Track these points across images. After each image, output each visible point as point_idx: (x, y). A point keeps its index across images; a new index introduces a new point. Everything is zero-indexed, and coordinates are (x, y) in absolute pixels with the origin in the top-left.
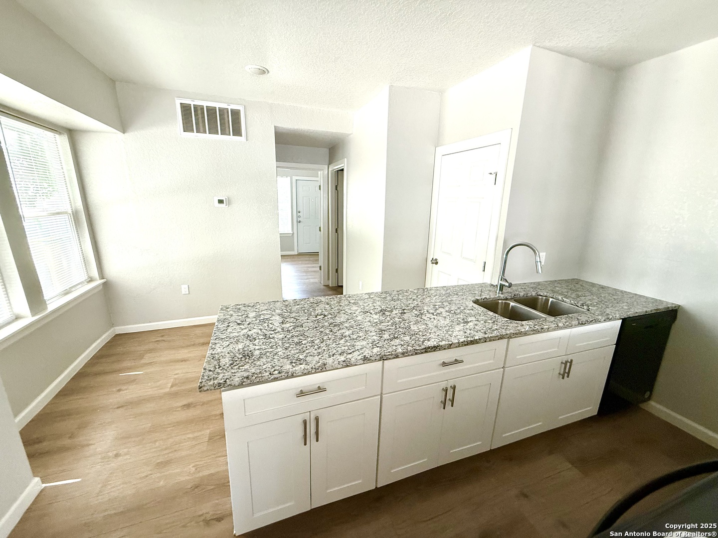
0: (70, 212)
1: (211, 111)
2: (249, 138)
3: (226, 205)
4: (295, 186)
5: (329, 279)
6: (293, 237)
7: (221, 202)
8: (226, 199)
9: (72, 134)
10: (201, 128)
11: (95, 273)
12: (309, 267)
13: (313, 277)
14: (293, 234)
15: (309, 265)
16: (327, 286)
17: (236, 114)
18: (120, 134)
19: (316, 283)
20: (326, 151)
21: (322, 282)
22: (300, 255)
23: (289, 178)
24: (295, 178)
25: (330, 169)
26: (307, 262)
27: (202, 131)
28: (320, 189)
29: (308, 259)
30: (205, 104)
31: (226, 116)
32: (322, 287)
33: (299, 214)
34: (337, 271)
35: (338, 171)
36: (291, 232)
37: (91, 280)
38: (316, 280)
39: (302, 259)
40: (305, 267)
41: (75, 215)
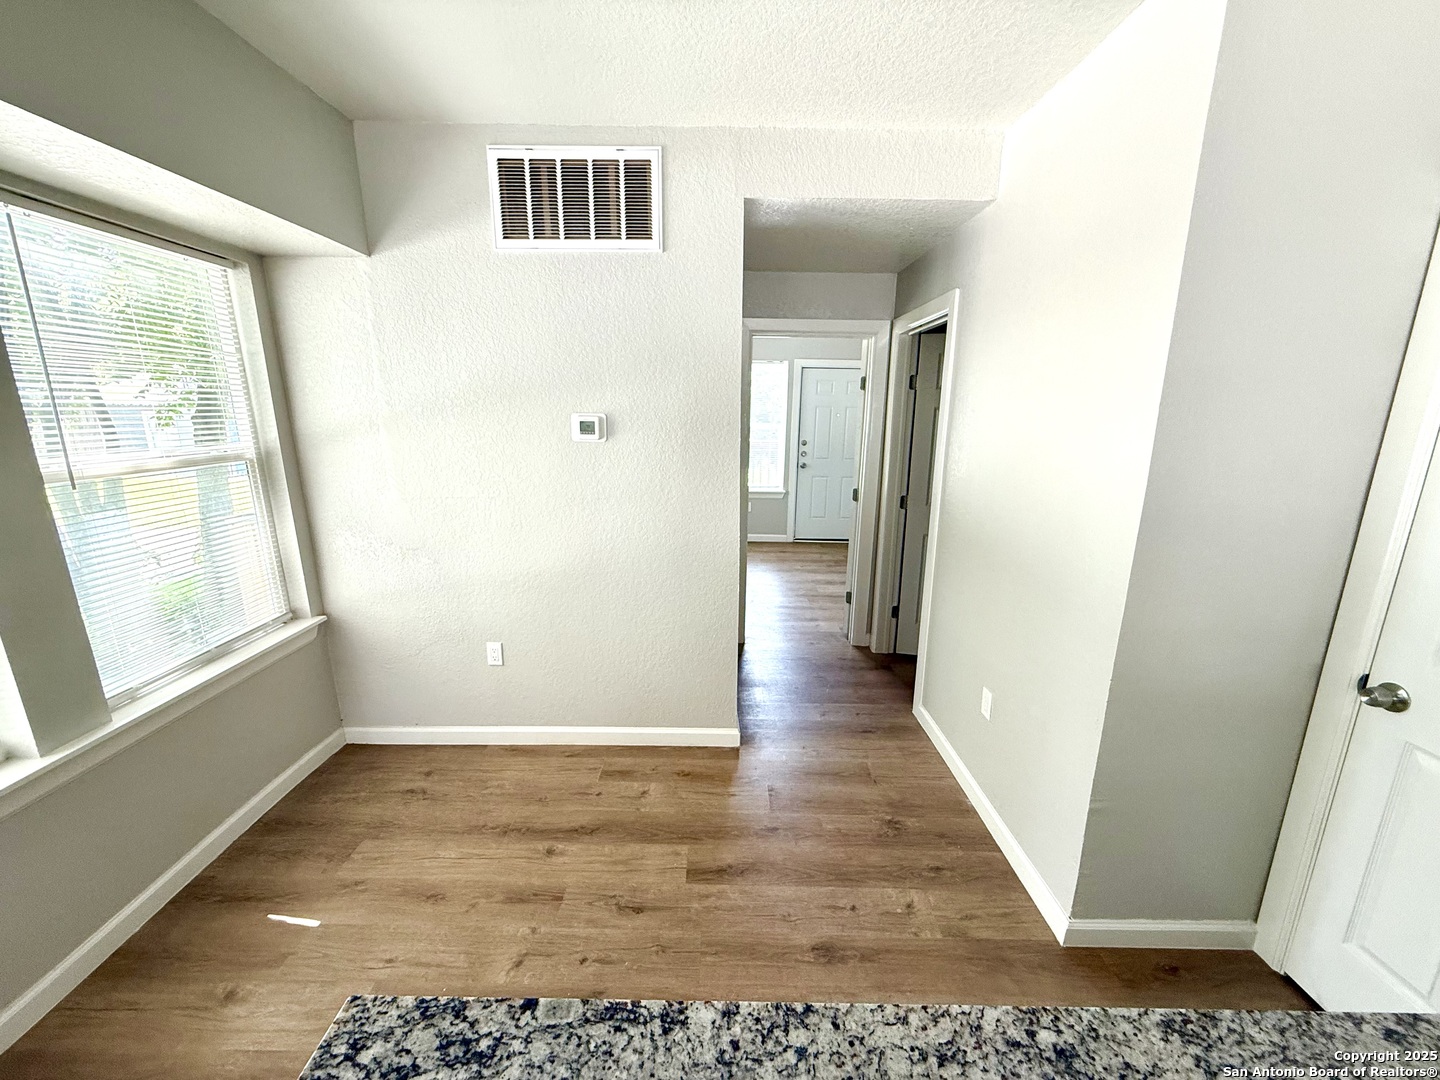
0: (251, 454)
1: (574, 171)
2: (669, 242)
3: (600, 438)
4: (798, 385)
5: (869, 630)
6: (787, 503)
7: (586, 428)
8: (600, 419)
9: (263, 264)
10: (548, 226)
11: (303, 600)
12: (818, 582)
13: (827, 614)
14: (787, 493)
15: (819, 577)
16: (864, 650)
17: (638, 173)
18: (361, 259)
19: (832, 635)
20: (889, 281)
21: (851, 636)
22: (798, 543)
23: (786, 363)
24: (799, 363)
25: (897, 332)
26: (814, 567)
27: (548, 232)
28: (863, 387)
29: (817, 556)
30: (558, 153)
31: (612, 184)
32: (851, 653)
33: (803, 448)
34: (895, 612)
35: (920, 334)
36: (781, 489)
37: (294, 615)
38: (835, 627)
39: (802, 556)
40: (807, 582)
41: (264, 463)
